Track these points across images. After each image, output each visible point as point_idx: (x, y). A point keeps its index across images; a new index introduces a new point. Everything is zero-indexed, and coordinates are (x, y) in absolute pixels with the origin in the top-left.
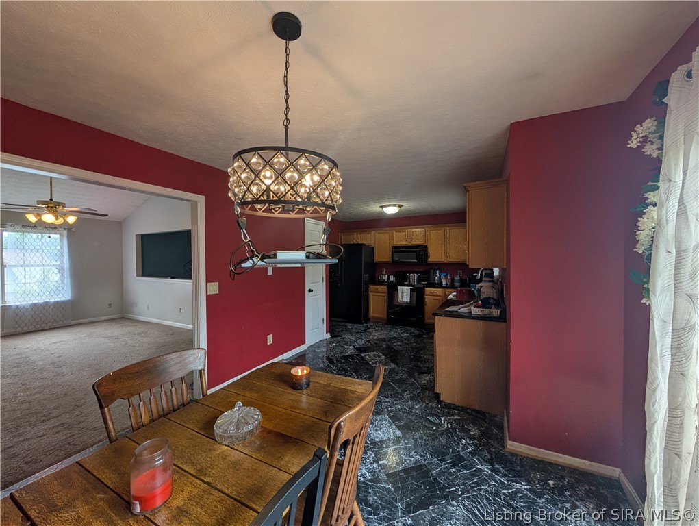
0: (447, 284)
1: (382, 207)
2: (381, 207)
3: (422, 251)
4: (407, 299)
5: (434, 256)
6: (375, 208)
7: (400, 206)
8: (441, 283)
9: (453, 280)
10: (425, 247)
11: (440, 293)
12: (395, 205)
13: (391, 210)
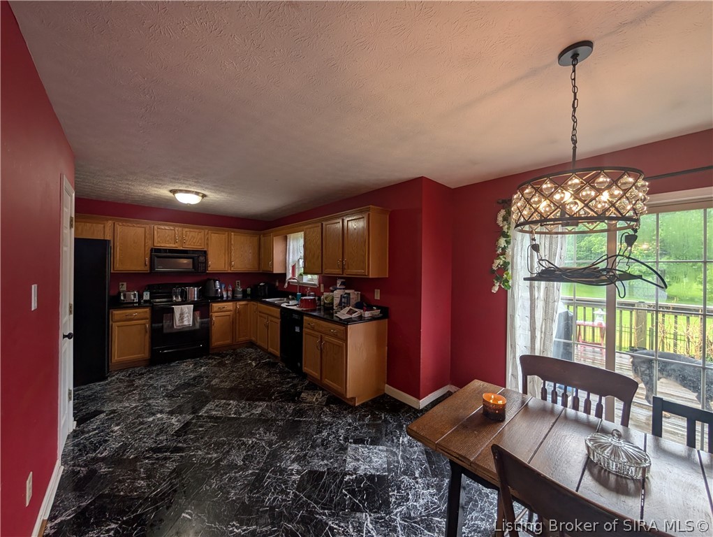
0: (227, 297)
1: (174, 192)
2: (171, 191)
3: (199, 256)
4: (189, 321)
5: (216, 263)
6: (163, 192)
7: (204, 196)
8: (222, 296)
9: (234, 292)
10: (205, 252)
11: (231, 308)
12: (197, 193)
13: (188, 199)
